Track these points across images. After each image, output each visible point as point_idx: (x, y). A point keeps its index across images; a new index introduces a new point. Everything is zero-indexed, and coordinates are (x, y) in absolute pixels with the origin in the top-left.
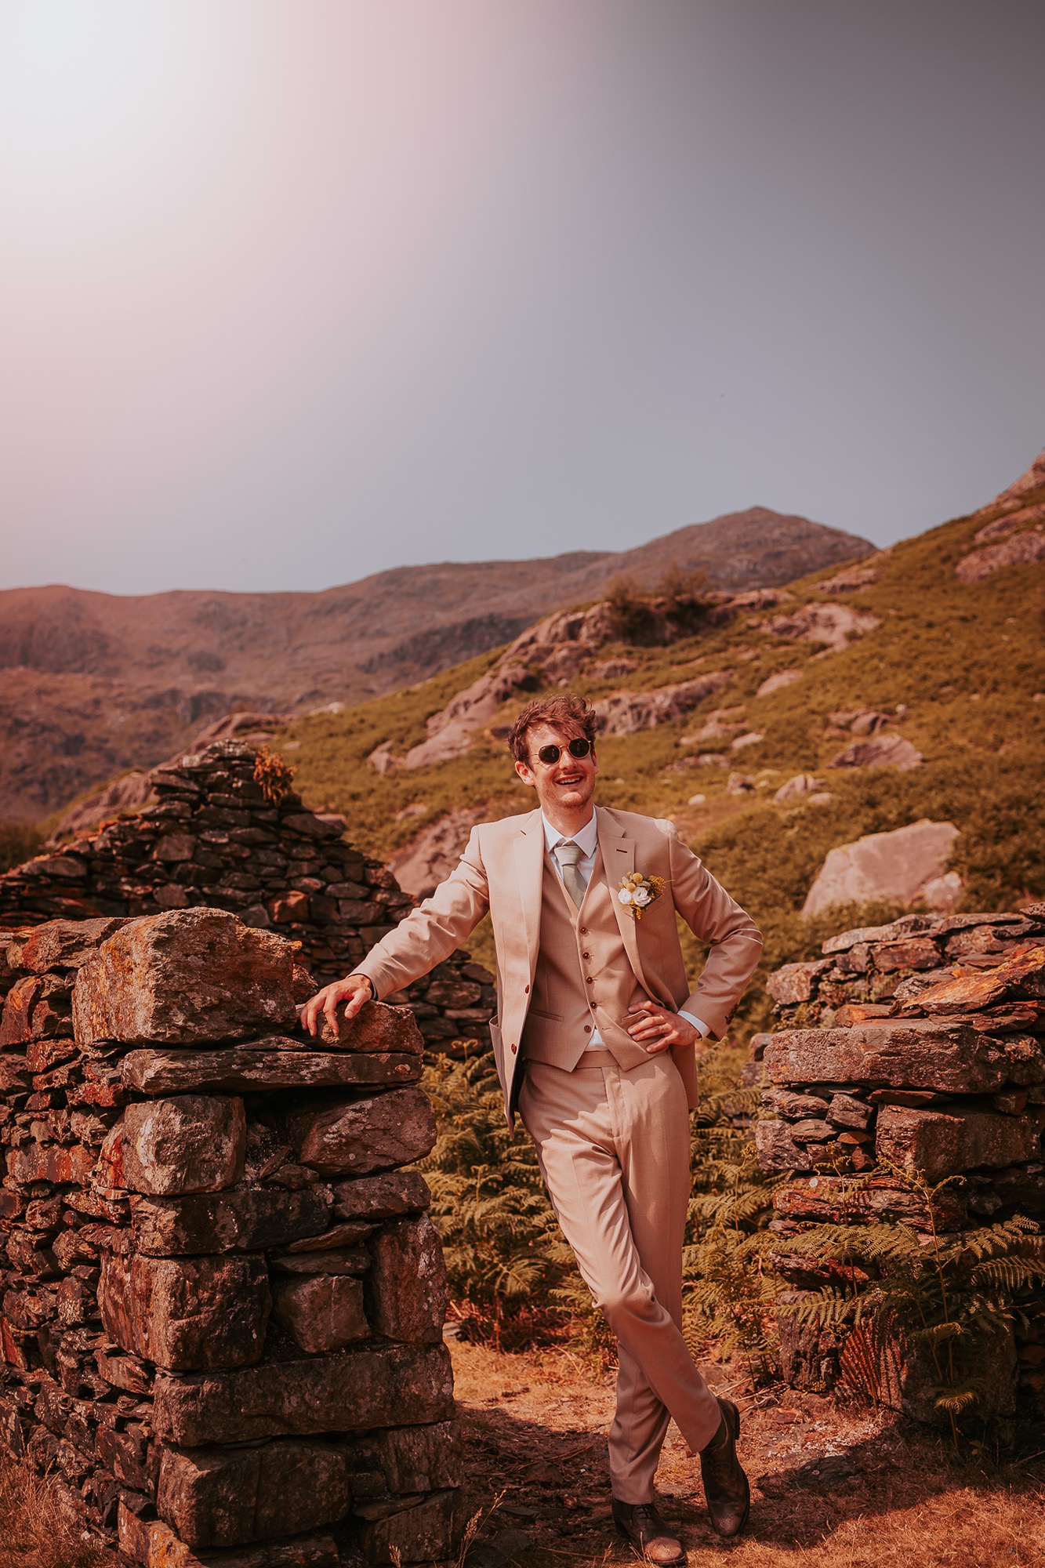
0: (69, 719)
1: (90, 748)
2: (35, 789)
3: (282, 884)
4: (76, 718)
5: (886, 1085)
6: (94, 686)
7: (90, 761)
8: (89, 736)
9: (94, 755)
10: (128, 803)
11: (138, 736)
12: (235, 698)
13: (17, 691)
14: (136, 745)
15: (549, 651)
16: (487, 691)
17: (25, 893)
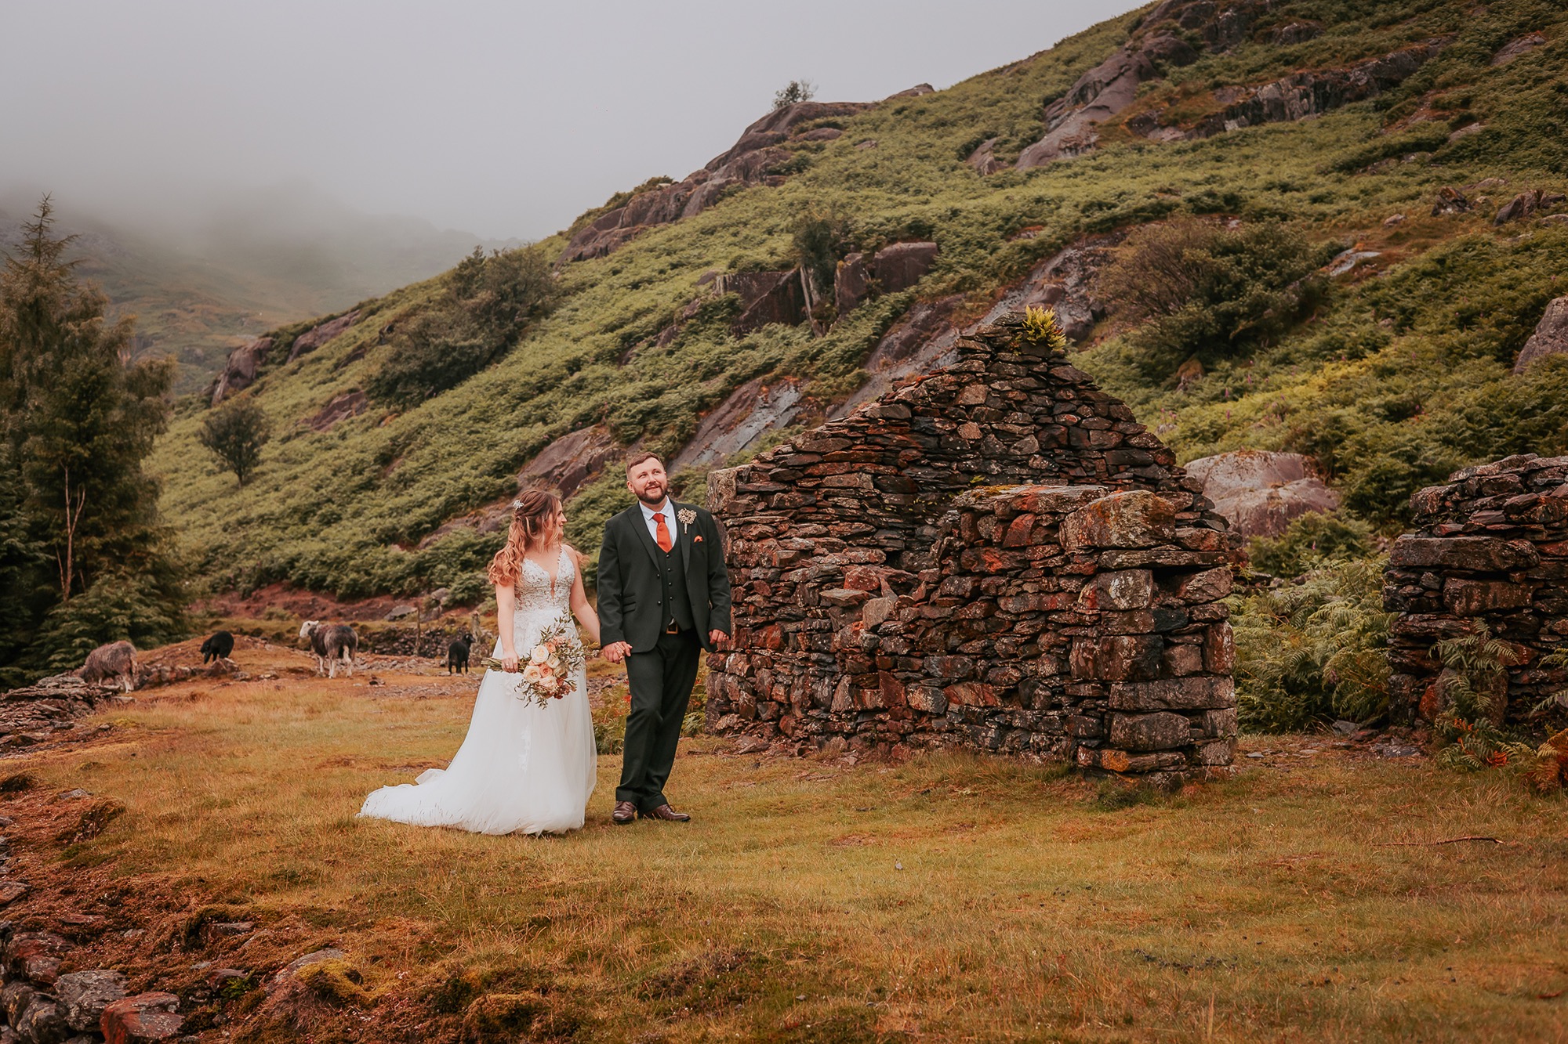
3: (1049, 420)
5: (1449, 567)
17: (869, 432)
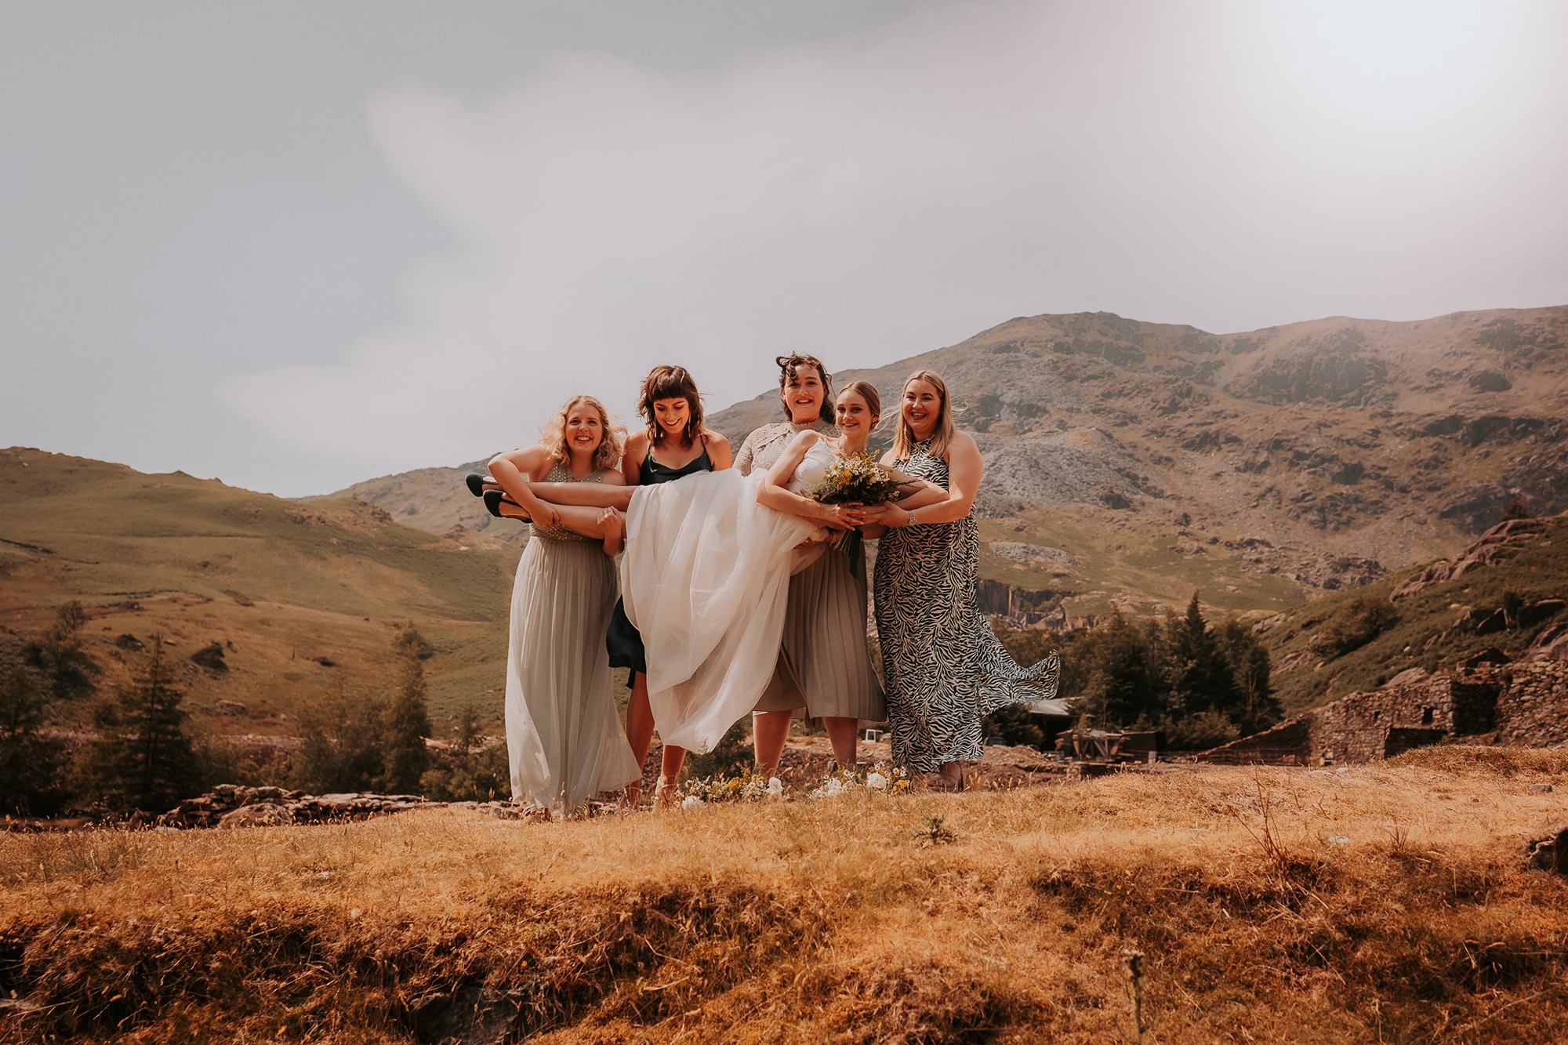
0: (1348, 448)
1: (1368, 476)
2: (1312, 516)
4: (1356, 448)
6: (1372, 417)
7: (1369, 490)
8: (1367, 465)
9: (1372, 483)
11: (1417, 463)
12: (1520, 421)
13: (1298, 426)
14: (1414, 471)
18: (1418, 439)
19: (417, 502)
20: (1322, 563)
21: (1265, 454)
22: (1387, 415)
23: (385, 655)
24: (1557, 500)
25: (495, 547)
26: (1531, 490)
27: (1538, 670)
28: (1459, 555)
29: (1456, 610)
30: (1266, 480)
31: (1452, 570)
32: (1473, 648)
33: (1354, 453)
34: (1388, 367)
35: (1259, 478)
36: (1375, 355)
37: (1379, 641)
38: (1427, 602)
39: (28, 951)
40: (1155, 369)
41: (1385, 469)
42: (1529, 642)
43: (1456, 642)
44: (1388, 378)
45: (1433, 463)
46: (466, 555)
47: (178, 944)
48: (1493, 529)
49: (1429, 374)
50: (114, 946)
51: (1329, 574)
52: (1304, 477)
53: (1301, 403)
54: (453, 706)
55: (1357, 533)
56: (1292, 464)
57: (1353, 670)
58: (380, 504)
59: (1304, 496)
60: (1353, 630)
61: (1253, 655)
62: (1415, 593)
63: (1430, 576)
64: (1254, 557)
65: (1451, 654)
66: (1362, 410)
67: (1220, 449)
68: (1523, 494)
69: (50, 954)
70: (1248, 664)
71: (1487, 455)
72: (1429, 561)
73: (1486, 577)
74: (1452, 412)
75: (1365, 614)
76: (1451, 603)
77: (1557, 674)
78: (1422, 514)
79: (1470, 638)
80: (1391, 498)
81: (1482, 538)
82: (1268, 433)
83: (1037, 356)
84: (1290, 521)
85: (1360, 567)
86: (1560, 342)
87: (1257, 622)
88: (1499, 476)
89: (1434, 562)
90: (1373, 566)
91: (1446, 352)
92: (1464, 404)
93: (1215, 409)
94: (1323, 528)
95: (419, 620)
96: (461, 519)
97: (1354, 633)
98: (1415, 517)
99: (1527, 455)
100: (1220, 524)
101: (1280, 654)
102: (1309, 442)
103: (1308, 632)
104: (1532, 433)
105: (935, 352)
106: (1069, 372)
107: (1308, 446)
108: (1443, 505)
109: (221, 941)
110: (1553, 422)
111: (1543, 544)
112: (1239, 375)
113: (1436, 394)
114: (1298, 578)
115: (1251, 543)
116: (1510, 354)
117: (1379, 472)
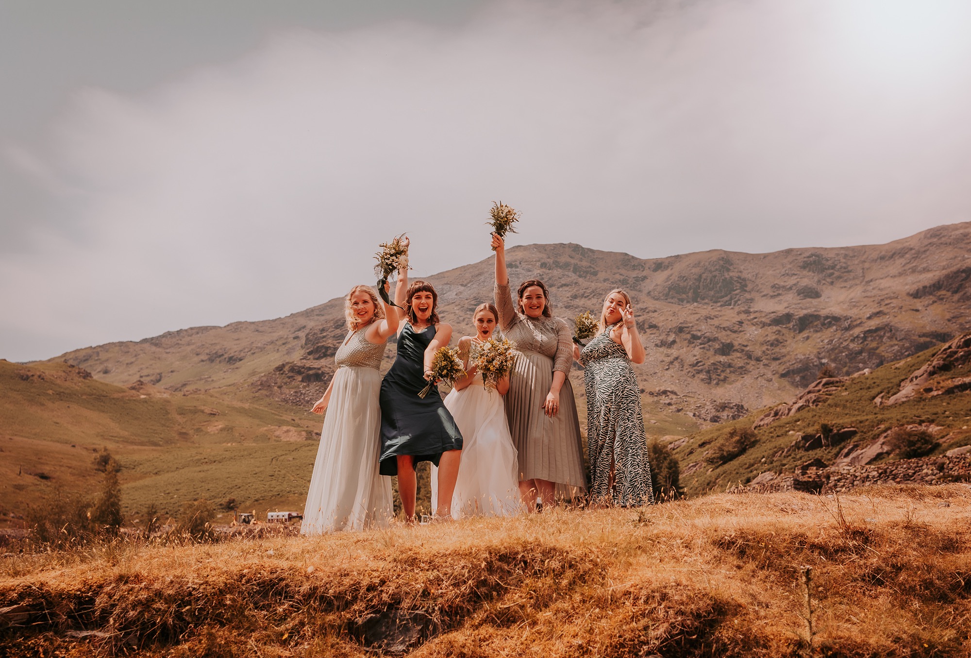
0: (724, 333)
1: (737, 350)
2: (703, 376)
4: (729, 332)
6: (739, 313)
7: (737, 359)
8: (736, 343)
9: (739, 355)
10: (781, 415)
11: (766, 342)
12: (827, 317)
13: (693, 318)
14: (764, 348)
15: (956, 353)
16: (926, 371)
18: (766, 327)
19: (110, 365)
20: (709, 406)
21: (674, 336)
22: (747, 312)
23: (86, 470)
24: (850, 367)
25: (165, 396)
26: (834, 360)
27: (845, 472)
28: (794, 400)
29: (793, 435)
30: (674, 352)
31: (790, 410)
32: (804, 460)
33: (728, 335)
34: (748, 282)
35: (669, 351)
36: (740, 274)
37: (746, 455)
38: (775, 430)
39: (98, 601)
40: (605, 280)
41: (746, 346)
42: (837, 455)
43: (793, 455)
44: (747, 289)
45: (776, 342)
46: (145, 401)
47: (201, 590)
48: (813, 384)
49: (772, 287)
50: (159, 594)
51: (713, 413)
52: (697, 351)
53: (695, 304)
54: (135, 505)
55: (730, 386)
56: (690, 342)
57: (731, 473)
58: (83, 366)
59: (698, 363)
60: (731, 448)
61: (669, 464)
62: (767, 425)
63: (776, 414)
64: (667, 402)
65: (790, 463)
66: (732, 308)
67: (645, 332)
68: (830, 363)
69: (114, 601)
70: (666, 470)
71: (808, 338)
72: (776, 404)
73: (810, 414)
74: (787, 311)
75: (737, 438)
76: (789, 431)
77: (857, 474)
78: (769, 375)
79: (801, 453)
80: (750, 365)
81: (807, 390)
82: (675, 323)
83: (530, 271)
84: (689, 379)
85: (732, 408)
86: (850, 268)
87: (671, 443)
88: (815, 351)
89: (779, 405)
90: (740, 408)
91: (782, 273)
92: (794, 306)
93: (642, 307)
94: (709, 383)
95: (111, 446)
96: (141, 377)
97: (731, 449)
98: (765, 376)
99: (832, 338)
100: (645, 380)
101: (686, 464)
102: (700, 328)
103: (702, 449)
104: (834, 325)
105: (464, 267)
106: (550, 281)
107: (699, 331)
108: (782, 369)
109: (229, 588)
110: (846, 318)
111: (843, 394)
112: (657, 285)
113: (777, 299)
114: (694, 415)
115: (665, 392)
116: (821, 276)
117: (743, 348)
